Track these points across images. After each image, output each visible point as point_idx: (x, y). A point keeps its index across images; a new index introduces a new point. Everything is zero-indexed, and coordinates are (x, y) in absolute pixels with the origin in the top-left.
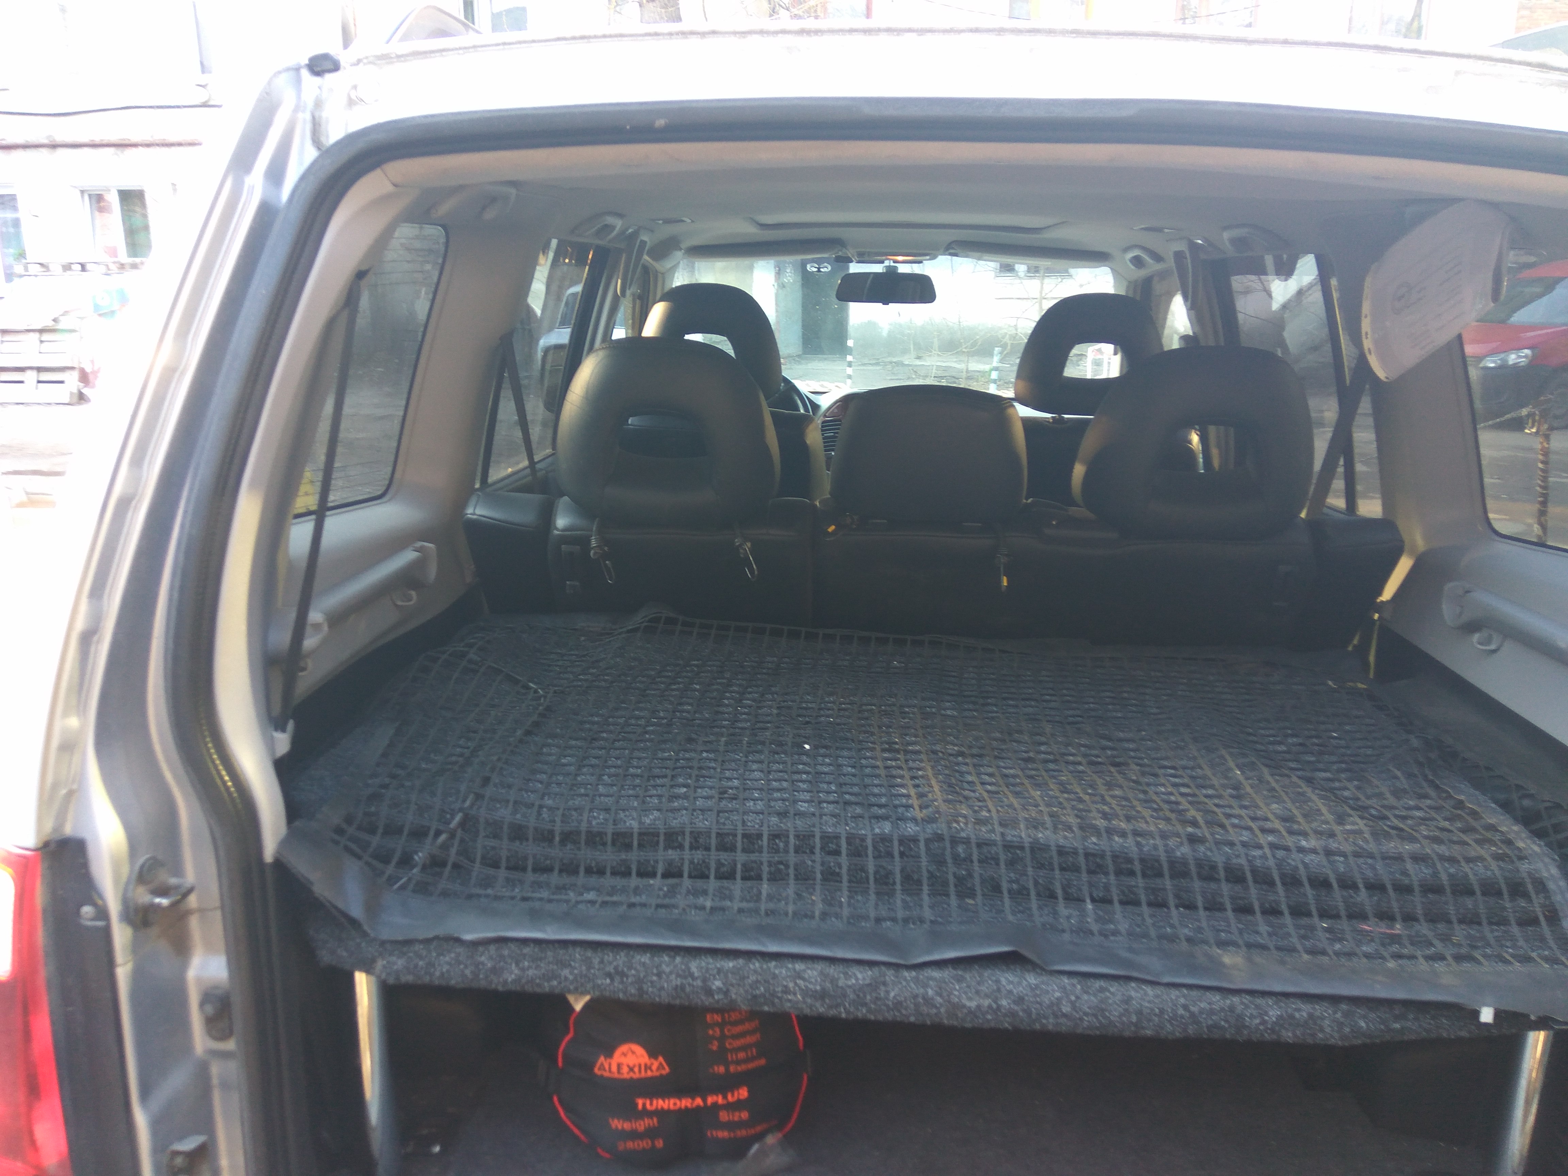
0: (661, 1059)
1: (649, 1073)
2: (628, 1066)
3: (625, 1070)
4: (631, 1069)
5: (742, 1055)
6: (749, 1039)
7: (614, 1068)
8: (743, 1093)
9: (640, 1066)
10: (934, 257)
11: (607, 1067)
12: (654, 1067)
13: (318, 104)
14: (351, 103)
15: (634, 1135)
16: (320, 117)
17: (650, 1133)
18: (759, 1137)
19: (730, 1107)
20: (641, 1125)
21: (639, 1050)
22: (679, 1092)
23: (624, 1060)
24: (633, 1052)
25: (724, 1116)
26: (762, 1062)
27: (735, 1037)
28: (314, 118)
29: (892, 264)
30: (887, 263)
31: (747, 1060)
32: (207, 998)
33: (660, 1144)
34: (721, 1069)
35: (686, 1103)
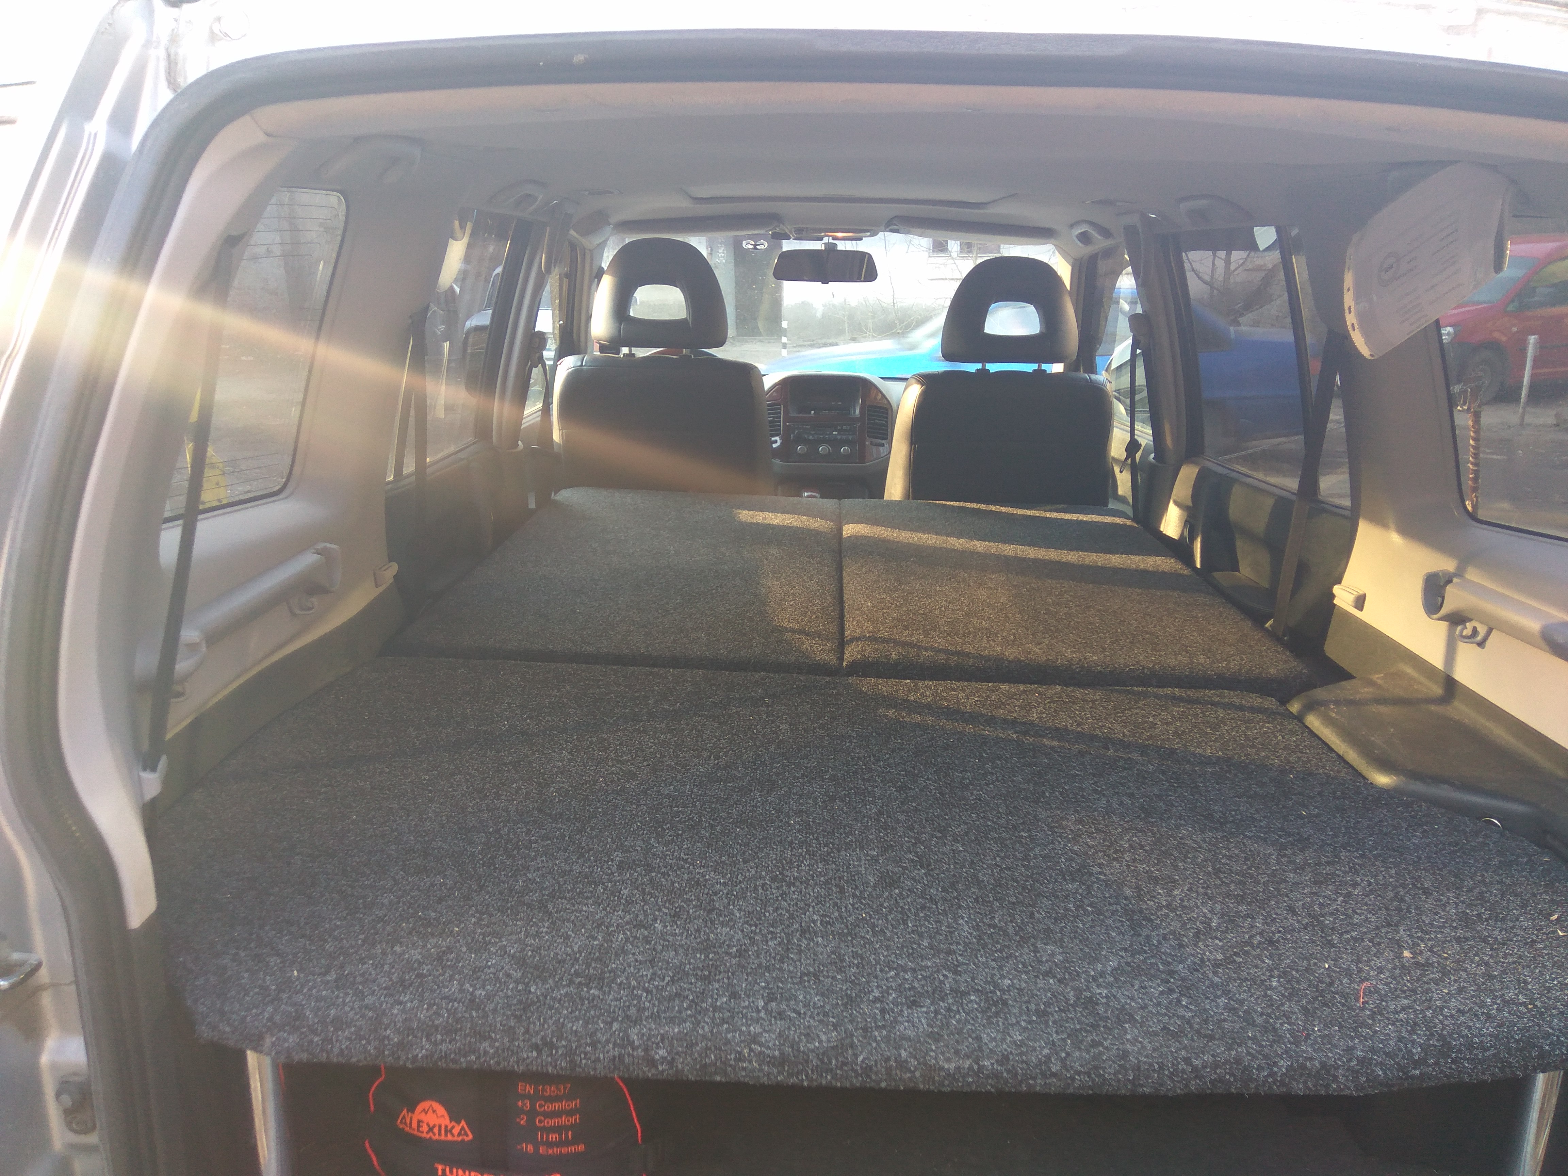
0: (463, 1123)
1: (450, 1137)
2: (428, 1125)
3: (425, 1128)
4: (431, 1129)
7: (414, 1124)
9: (440, 1127)
10: (874, 234)
11: (408, 1122)
12: (456, 1132)
13: (174, 39)
14: (213, 37)
16: (176, 54)
21: (440, 1109)
24: (434, 1111)
28: (169, 56)
29: (831, 241)
30: (826, 240)
32: (64, 1087)
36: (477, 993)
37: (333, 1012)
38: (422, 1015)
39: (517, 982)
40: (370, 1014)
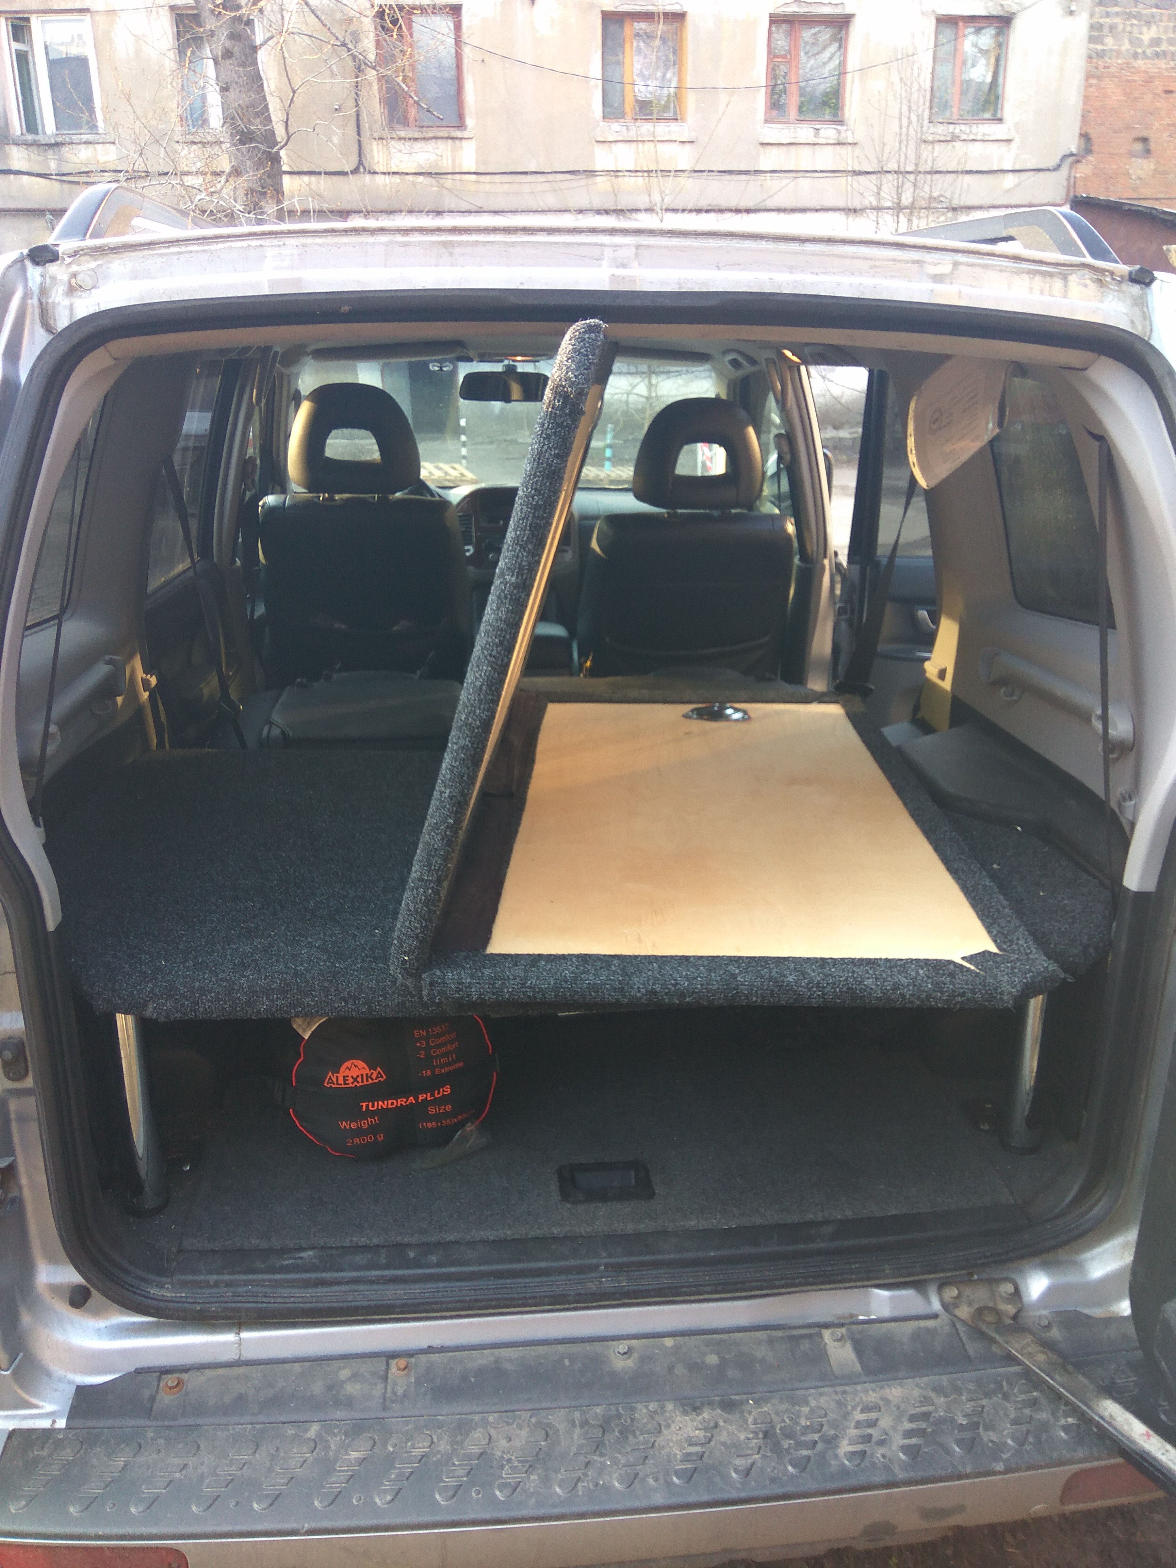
0: (379, 1069)
1: (370, 1081)
2: (352, 1077)
3: (351, 1080)
4: (355, 1080)
5: (444, 1060)
6: (450, 1047)
7: (341, 1081)
8: (447, 1090)
9: (362, 1075)
10: (549, 357)
11: (334, 1080)
12: (374, 1077)
13: (44, 291)
15: (359, 1132)
16: (47, 304)
17: (373, 1130)
18: (461, 1125)
19: (436, 1102)
20: (365, 1124)
21: (360, 1064)
22: (395, 1094)
23: (347, 1073)
24: (356, 1066)
25: (432, 1110)
26: (461, 1064)
27: (439, 1046)
28: (41, 304)
29: (511, 363)
30: (506, 363)
31: (449, 1064)
33: (381, 1137)
34: (429, 1072)
35: (401, 1102)
36: (298, 968)
37: (197, 984)
38: (262, 982)
39: (324, 961)
40: (225, 984)
